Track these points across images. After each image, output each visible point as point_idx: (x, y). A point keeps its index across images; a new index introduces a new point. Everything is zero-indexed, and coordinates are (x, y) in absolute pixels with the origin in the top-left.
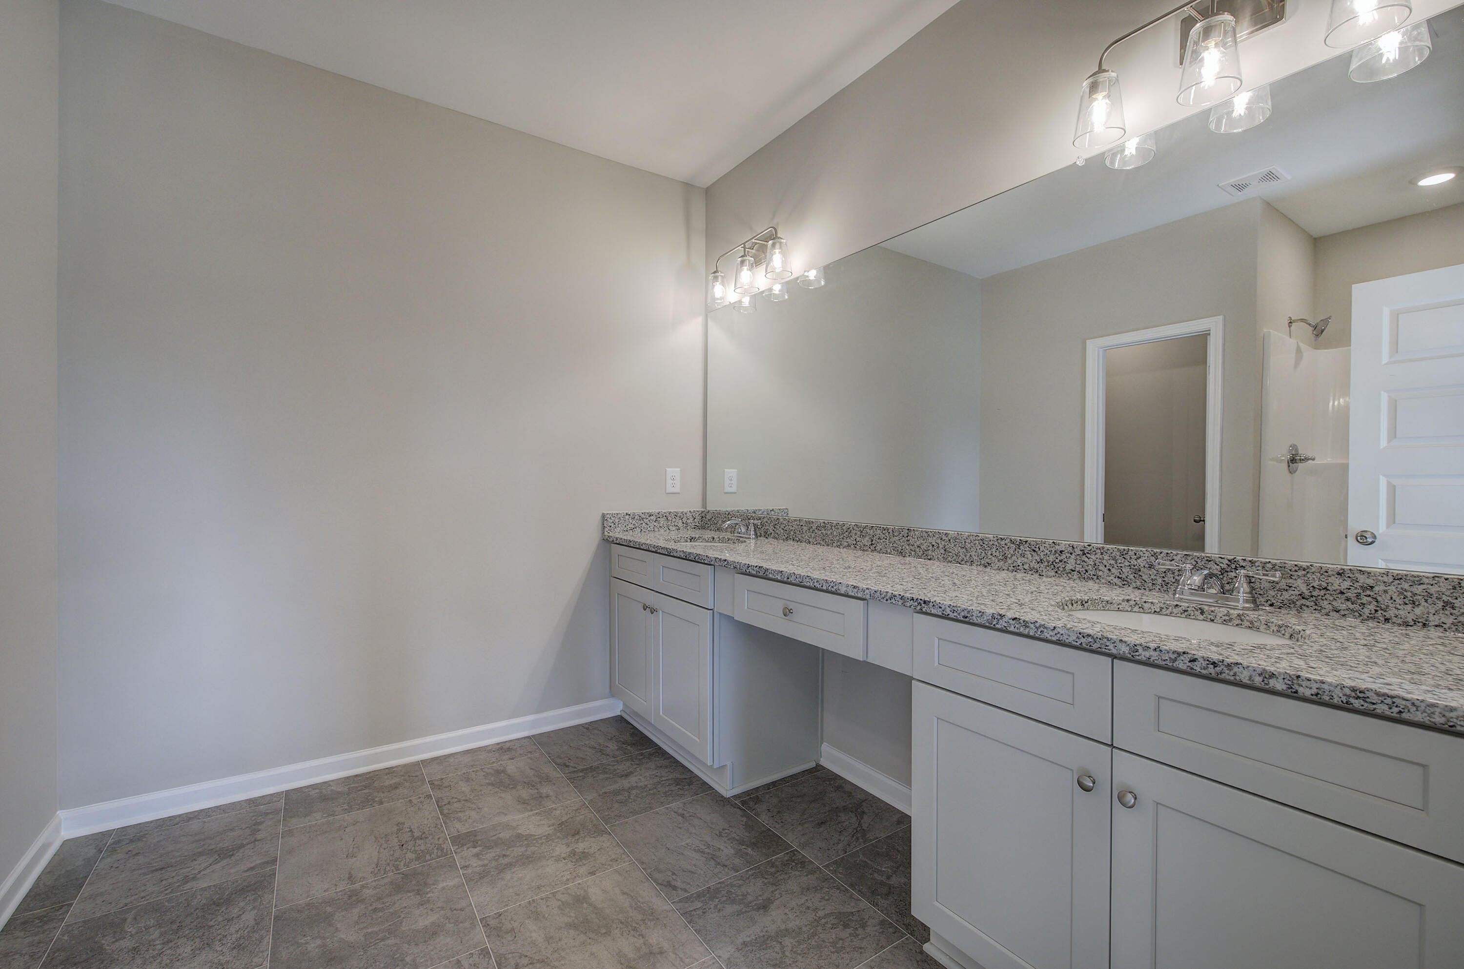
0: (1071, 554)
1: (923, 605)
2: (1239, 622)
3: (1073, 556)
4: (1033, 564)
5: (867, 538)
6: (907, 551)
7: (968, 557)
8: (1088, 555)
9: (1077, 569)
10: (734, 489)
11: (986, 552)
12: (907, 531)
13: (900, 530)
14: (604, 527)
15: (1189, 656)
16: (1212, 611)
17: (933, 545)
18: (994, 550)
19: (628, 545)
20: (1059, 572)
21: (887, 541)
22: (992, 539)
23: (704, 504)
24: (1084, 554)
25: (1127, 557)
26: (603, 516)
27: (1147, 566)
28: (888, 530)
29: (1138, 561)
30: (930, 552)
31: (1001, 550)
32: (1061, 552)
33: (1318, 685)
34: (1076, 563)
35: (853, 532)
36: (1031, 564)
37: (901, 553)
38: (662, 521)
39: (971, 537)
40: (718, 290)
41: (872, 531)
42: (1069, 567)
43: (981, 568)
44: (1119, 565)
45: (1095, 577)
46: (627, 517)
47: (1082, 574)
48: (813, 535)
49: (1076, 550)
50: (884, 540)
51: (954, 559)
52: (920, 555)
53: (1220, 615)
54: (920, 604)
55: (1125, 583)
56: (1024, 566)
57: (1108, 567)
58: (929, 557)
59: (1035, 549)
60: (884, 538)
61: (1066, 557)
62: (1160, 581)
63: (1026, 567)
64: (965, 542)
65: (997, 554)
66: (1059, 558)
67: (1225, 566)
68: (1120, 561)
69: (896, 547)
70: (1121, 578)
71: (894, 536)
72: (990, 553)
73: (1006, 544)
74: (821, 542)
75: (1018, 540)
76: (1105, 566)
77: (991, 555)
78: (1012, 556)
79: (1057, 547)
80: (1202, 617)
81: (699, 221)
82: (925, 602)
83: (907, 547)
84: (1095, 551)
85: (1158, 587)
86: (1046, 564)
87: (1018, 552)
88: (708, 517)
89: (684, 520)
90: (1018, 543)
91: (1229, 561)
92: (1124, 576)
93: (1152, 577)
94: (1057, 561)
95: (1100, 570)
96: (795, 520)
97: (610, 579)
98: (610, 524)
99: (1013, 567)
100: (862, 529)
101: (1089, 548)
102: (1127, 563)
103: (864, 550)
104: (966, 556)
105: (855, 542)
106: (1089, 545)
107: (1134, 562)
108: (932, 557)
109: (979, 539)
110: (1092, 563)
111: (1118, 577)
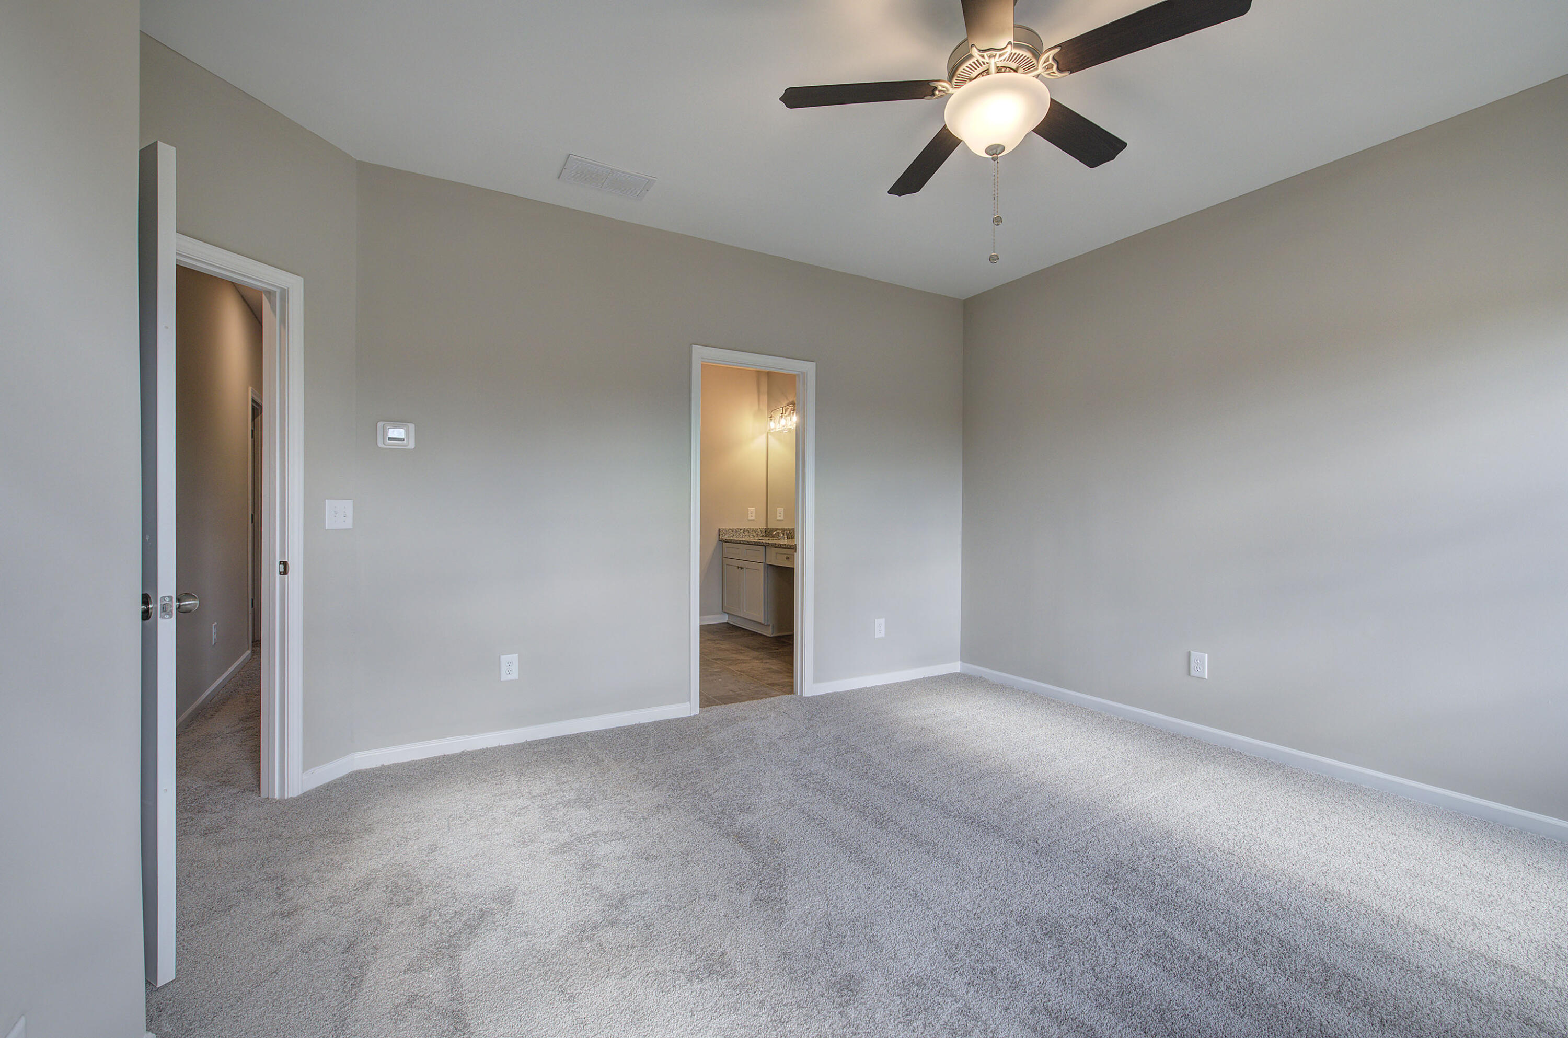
10: (782, 518)
14: (719, 535)
19: (731, 542)
23: (767, 526)
26: (719, 529)
38: (746, 533)
40: (772, 425)
81: (764, 388)
88: (768, 531)
89: (757, 532)
97: (722, 559)
98: (723, 533)
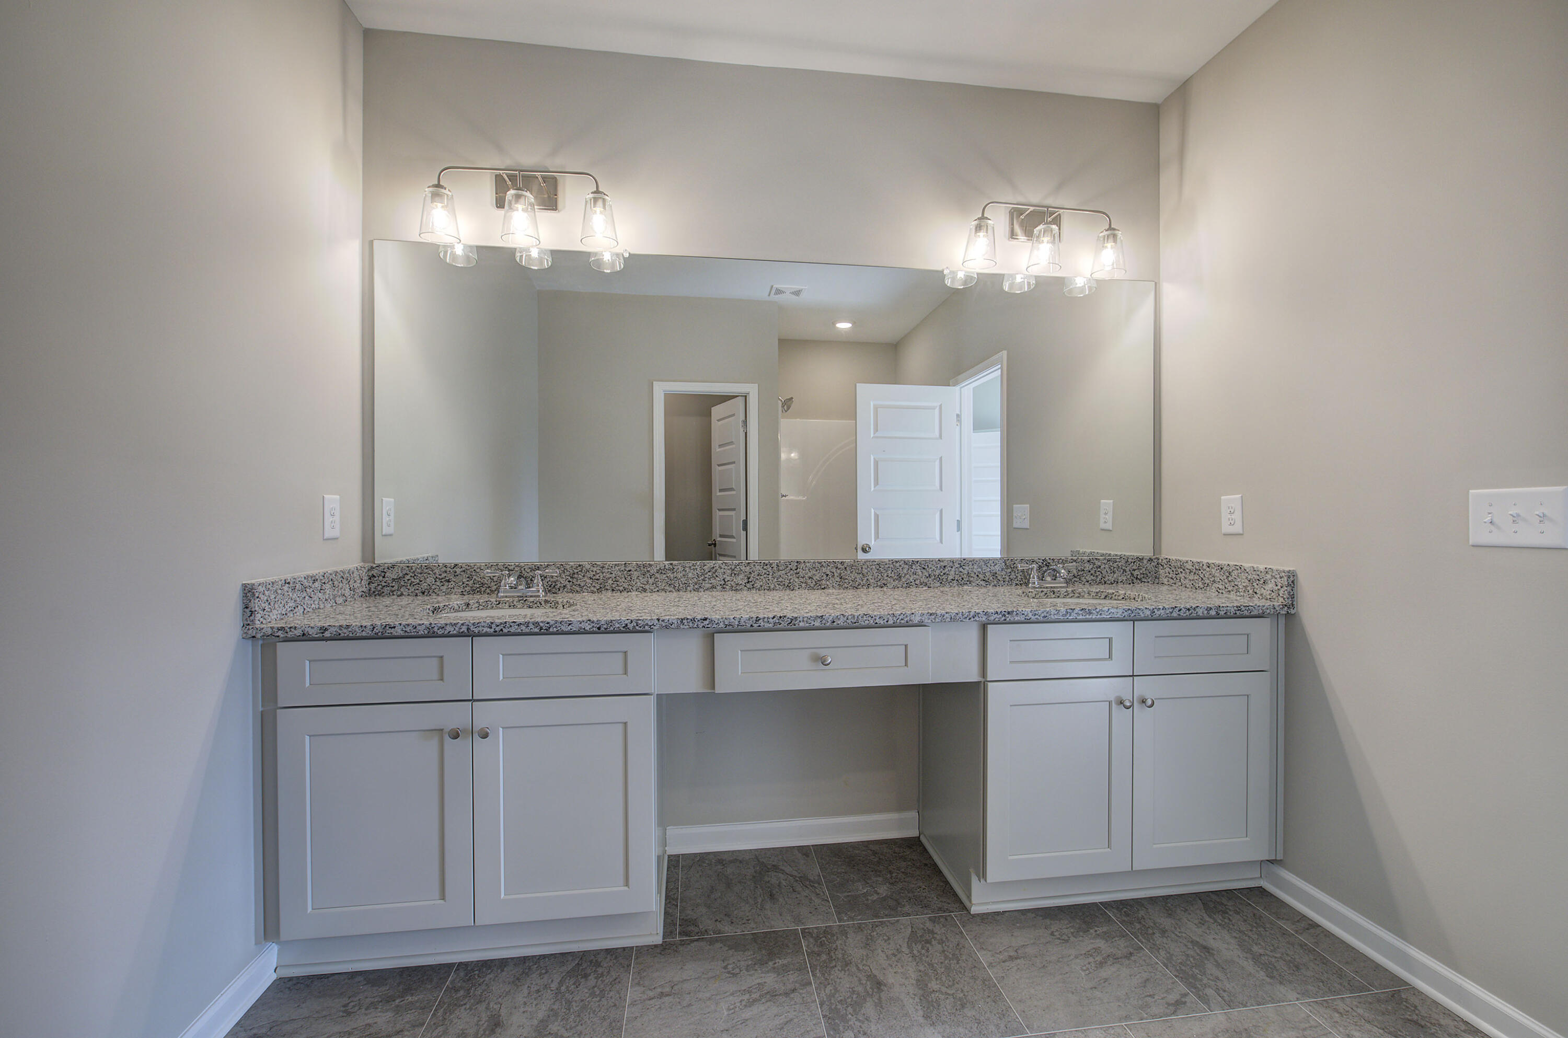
0: (952, 567)
1: (1007, 616)
2: (1073, 595)
3: (953, 569)
4: (924, 580)
5: (741, 576)
6: (795, 584)
7: (864, 581)
8: (963, 567)
9: (956, 578)
11: (883, 574)
12: (796, 564)
13: (787, 564)
15: (1178, 608)
16: (1059, 591)
17: (827, 575)
18: (889, 572)
20: (943, 583)
21: (770, 577)
22: (888, 562)
23: (370, 556)
24: (961, 566)
25: (988, 565)
27: (1000, 569)
28: (771, 564)
29: (996, 567)
30: (824, 582)
31: (896, 571)
32: (944, 567)
33: (1226, 609)
34: (955, 574)
35: (719, 570)
36: (921, 579)
37: (789, 587)
39: (868, 563)
41: (748, 568)
42: (950, 577)
43: (878, 589)
44: (984, 571)
45: (968, 582)
46: (286, 588)
47: (960, 581)
48: (651, 581)
49: (955, 564)
50: (765, 576)
51: (850, 584)
52: (812, 585)
53: (1063, 593)
54: (1004, 615)
55: (988, 583)
56: (916, 582)
57: (976, 574)
58: (823, 587)
59: (924, 567)
60: (765, 574)
61: (948, 571)
62: (1008, 578)
63: (917, 582)
64: (862, 568)
65: (893, 575)
66: (943, 572)
67: (1040, 564)
68: (984, 569)
69: (782, 582)
70: (985, 580)
71: (779, 570)
72: (886, 575)
73: (900, 566)
74: (667, 588)
75: (911, 561)
76: (975, 573)
77: (887, 576)
78: (905, 575)
79: (941, 563)
80: (1054, 596)
82: (1009, 613)
83: (797, 580)
84: (968, 563)
85: (1007, 583)
86: (933, 577)
87: (911, 571)
90: (910, 564)
91: (1043, 560)
92: (986, 579)
93: (1004, 577)
94: (942, 574)
95: (971, 577)
96: (616, 565)
98: (263, 605)
99: (907, 584)
100: (733, 567)
101: (964, 562)
102: (989, 570)
103: (736, 590)
104: (862, 581)
105: (723, 582)
106: (964, 560)
107: (992, 568)
108: (826, 586)
109: (876, 563)
110: (966, 573)
111: (983, 580)
